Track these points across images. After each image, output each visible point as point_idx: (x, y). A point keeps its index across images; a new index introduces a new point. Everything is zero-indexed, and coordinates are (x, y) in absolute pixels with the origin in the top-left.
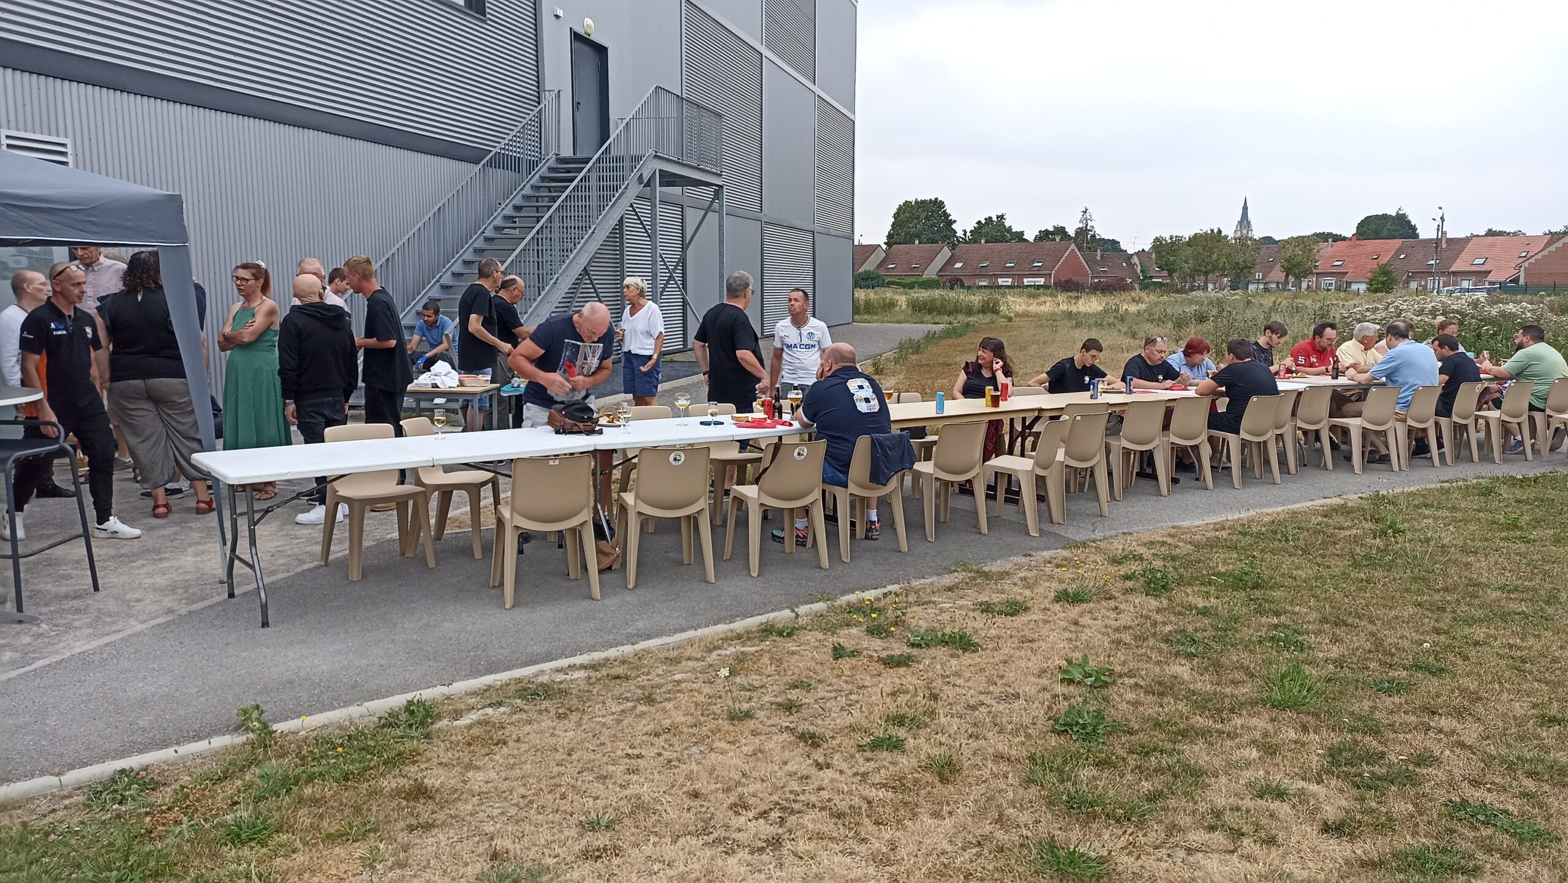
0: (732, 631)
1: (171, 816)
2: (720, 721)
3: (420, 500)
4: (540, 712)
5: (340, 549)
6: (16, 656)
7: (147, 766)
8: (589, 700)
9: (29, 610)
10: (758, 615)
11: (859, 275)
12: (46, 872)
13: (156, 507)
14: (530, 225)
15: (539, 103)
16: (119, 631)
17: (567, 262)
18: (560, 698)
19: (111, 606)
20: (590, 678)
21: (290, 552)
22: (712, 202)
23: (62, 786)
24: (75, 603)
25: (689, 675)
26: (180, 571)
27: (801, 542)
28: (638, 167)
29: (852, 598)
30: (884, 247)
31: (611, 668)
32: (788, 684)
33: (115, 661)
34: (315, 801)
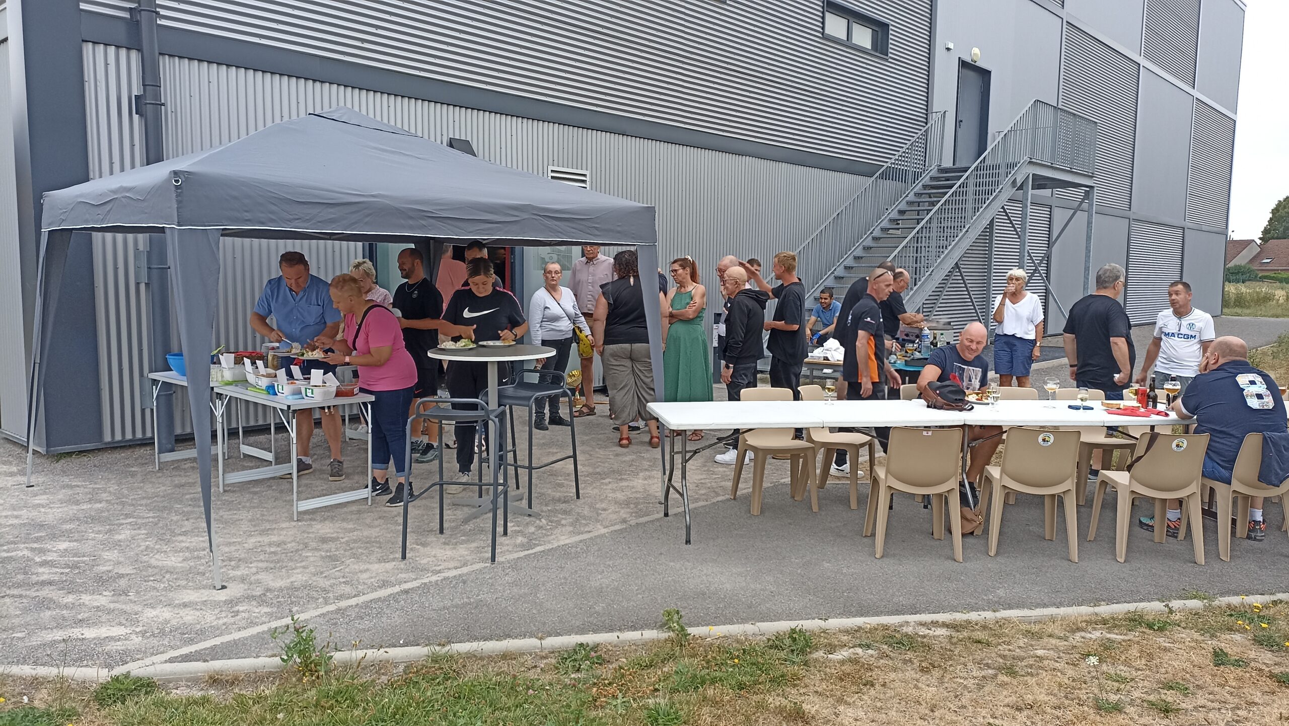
0: (1096, 614)
1: (610, 689)
2: (1086, 708)
3: (810, 454)
4: (905, 662)
5: (745, 488)
6: (525, 540)
7: (598, 644)
8: (950, 659)
9: (536, 508)
10: (1125, 602)
11: (1229, 269)
12: (525, 717)
13: (621, 439)
14: (911, 226)
15: (926, 123)
16: (589, 532)
17: (942, 257)
18: (923, 651)
19: (586, 512)
20: (951, 637)
21: (709, 485)
22: (1081, 203)
23: (542, 649)
24: (563, 506)
25: (1052, 652)
26: (634, 490)
27: (1172, 532)
28: (1013, 172)
29: (1235, 600)
30: (1259, 242)
31: (973, 631)
32: (1159, 682)
33: (584, 555)
34: (715, 703)
